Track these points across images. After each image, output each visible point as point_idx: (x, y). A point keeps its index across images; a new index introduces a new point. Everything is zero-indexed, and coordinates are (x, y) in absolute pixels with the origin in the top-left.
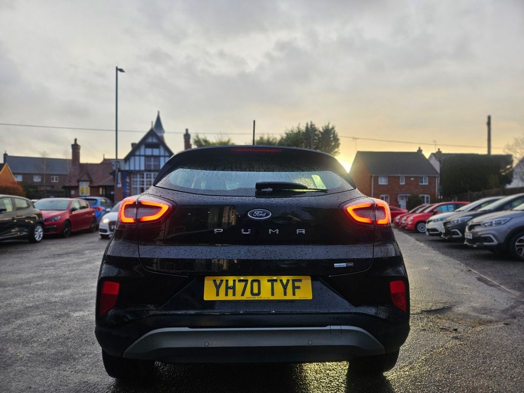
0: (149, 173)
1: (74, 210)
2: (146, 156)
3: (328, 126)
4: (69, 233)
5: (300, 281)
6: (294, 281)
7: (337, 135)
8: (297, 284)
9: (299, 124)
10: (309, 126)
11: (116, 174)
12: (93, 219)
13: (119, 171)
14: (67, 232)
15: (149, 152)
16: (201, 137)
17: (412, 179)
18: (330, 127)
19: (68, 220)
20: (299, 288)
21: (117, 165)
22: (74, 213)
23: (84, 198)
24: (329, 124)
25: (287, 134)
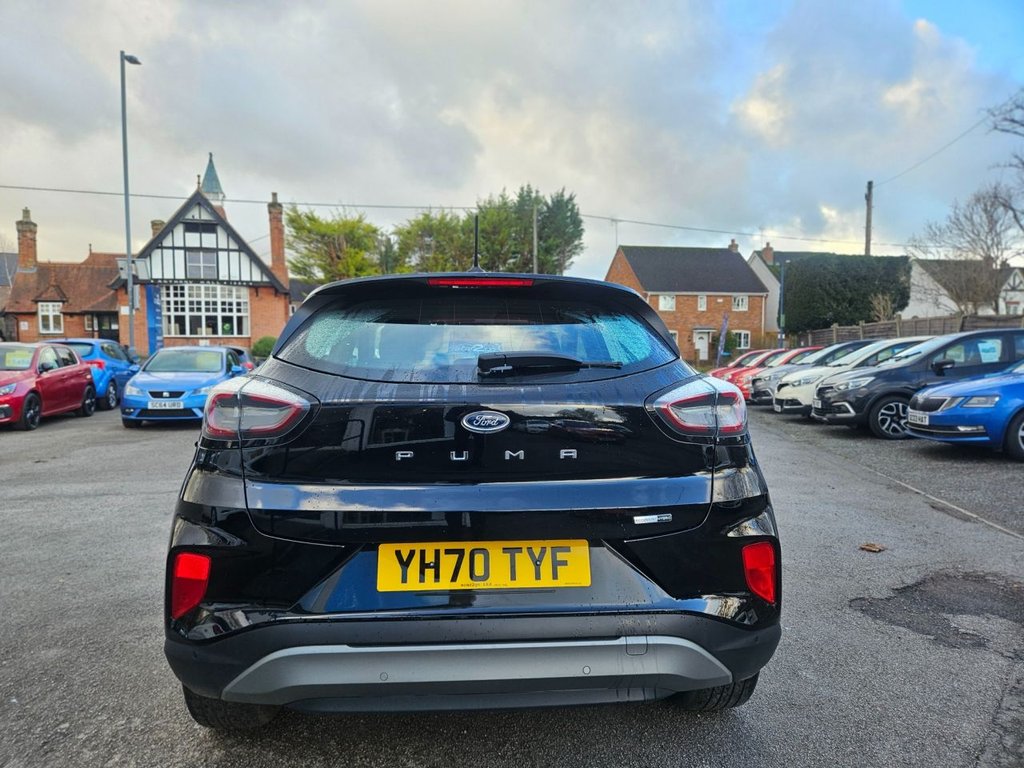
0: (195, 285)
1: (45, 368)
2: (186, 249)
3: (562, 195)
4: (37, 420)
5: (567, 549)
6: (555, 550)
7: (577, 214)
8: (561, 556)
9: (504, 190)
10: (525, 193)
11: (130, 289)
12: (88, 387)
13: (134, 283)
14: (32, 418)
15: (193, 240)
16: (302, 210)
17: (720, 300)
18: (566, 196)
19: (33, 391)
20: (564, 563)
21: (130, 268)
22: (46, 375)
23: (63, 340)
24: (563, 190)
25: (480, 208)
